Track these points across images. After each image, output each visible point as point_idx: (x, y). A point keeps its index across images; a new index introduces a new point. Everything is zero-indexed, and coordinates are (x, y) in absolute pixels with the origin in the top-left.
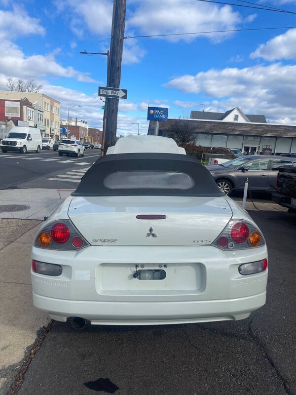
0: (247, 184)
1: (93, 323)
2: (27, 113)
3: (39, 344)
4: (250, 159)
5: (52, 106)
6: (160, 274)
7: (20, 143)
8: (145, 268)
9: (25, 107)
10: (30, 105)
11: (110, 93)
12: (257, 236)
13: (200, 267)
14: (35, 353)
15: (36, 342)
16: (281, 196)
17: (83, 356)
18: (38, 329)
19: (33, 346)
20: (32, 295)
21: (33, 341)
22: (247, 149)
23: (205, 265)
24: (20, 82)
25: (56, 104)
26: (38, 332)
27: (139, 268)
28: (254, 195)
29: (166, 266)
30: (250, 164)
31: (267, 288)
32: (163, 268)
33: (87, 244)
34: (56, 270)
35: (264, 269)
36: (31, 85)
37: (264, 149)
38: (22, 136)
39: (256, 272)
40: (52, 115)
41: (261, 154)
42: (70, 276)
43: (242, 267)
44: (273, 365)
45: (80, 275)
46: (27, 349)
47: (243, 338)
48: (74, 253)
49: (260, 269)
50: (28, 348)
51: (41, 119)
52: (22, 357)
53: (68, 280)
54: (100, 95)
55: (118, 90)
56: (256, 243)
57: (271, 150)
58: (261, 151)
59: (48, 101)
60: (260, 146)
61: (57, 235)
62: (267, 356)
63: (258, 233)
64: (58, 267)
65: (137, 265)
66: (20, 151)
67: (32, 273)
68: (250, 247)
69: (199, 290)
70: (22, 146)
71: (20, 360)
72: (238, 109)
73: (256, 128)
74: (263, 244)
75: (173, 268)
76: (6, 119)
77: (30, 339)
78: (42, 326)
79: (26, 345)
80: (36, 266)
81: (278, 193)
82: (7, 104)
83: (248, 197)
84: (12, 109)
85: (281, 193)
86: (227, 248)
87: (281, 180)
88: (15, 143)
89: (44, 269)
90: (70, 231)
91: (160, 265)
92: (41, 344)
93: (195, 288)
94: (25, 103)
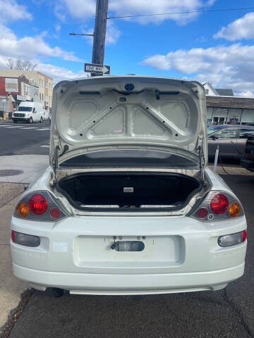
0: (217, 151)
1: (71, 293)
2: (25, 88)
3: (22, 307)
4: (219, 128)
5: (46, 82)
6: (138, 246)
7: (28, 115)
8: (123, 240)
9: (22, 83)
10: (27, 81)
11: (95, 69)
12: (236, 207)
13: (179, 240)
14: (17, 318)
15: (19, 306)
16: (249, 162)
17: (63, 322)
18: (22, 292)
19: (17, 310)
20: (12, 265)
21: (17, 304)
22: (216, 119)
23: (184, 237)
24: (19, 62)
25: (49, 81)
26: (22, 295)
27: (117, 240)
28: (224, 161)
29: (144, 237)
30: (220, 133)
31: (246, 260)
32: (141, 240)
33: (65, 216)
34: (34, 241)
35: (243, 240)
36: (27, 64)
37: (231, 120)
38: (28, 109)
39: (236, 243)
40: (46, 90)
41: (228, 123)
42: (47, 247)
43: (221, 239)
44: (249, 332)
45: (58, 247)
46: (11, 313)
47: (219, 303)
48: (53, 223)
49: (239, 240)
50: (11, 311)
51: (36, 94)
52: (5, 321)
53: (46, 252)
54: (86, 71)
55: (102, 66)
56: (235, 214)
57: (237, 120)
58: (228, 121)
59: (43, 78)
60: (227, 117)
61: (36, 206)
62: (243, 323)
63: (238, 204)
64: (37, 239)
65: (115, 237)
66: (28, 121)
67: (12, 243)
68: (229, 218)
69: (177, 262)
70: (29, 117)
71: (3, 324)
72: (208, 84)
73: (224, 100)
74: (242, 215)
75: (151, 240)
76: (6, 94)
77: (14, 303)
78: (26, 289)
79: (10, 309)
80: (15, 236)
81: (246, 159)
82: (7, 81)
83: (219, 162)
84: (11, 85)
85: (249, 159)
86: (207, 219)
87: (249, 147)
88: (24, 115)
89: (22, 239)
90: (48, 202)
91: (138, 237)
92: (24, 308)
93: (173, 260)
94: (22, 79)
